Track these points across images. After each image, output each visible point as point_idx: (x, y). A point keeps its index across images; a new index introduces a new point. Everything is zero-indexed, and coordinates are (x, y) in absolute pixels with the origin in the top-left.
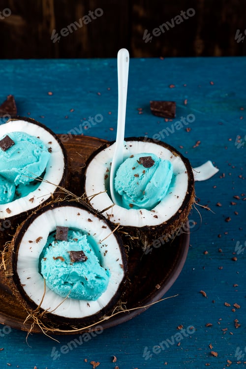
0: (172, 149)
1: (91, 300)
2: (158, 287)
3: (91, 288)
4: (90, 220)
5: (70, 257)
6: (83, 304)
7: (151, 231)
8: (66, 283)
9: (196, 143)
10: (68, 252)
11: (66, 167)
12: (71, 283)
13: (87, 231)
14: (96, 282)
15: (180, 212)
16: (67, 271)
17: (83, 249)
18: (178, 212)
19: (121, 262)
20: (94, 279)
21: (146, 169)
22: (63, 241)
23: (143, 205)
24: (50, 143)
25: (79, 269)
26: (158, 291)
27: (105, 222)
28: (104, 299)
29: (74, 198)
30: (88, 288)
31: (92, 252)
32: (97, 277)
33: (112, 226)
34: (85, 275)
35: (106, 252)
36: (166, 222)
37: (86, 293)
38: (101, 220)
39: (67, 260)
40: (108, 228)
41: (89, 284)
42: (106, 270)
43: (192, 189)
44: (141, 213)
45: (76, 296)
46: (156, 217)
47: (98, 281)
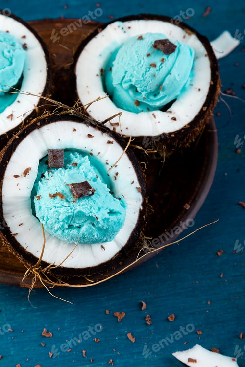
1: (106, 241)
2: (187, 206)
3: (105, 228)
4: (90, 136)
5: (71, 191)
6: (96, 247)
7: (170, 140)
8: (70, 226)
9: (206, 9)
10: (67, 185)
11: (48, 66)
12: (78, 225)
13: (89, 150)
14: (110, 220)
15: (205, 109)
16: (70, 211)
17: (86, 177)
18: (202, 110)
19: (137, 184)
20: (107, 216)
21: (165, 57)
22: (59, 169)
23: (158, 104)
24: (24, 37)
25: (86, 206)
27: (110, 136)
28: (122, 237)
29: (66, 110)
30: (100, 229)
31: (99, 180)
32: (111, 213)
33: (121, 140)
34: (94, 213)
35: (117, 174)
36: (188, 124)
37: (99, 235)
38: (104, 134)
39: (67, 196)
40: (115, 142)
41: (101, 223)
42: (120, 199)
43: (217, 78)
44: (155, 117)
45: (85, 241)
46: (175, 119)
47: (113, 218)
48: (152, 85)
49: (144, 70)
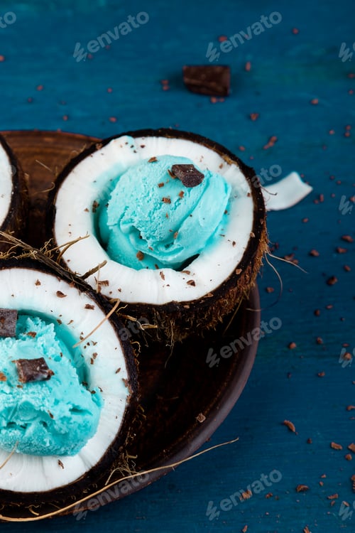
0: (221, 150)
1: (65, 454)
2: (202, 418)
3: (63, 432)
4: (60, 294)
5: (17, 371)
6: (51, 463)
7: (182, 313)
8: (11, 425)
9: (269, 139)
10: (13, 362)
11: (15, 190)
12: (22, 423)
13: (56, 316)
14: (72, 421)
15: (238, 272)
16: (12, 400)
17: (45, 353)
18: (234, 273)
19: (124, 374)
20: (68, 414)
21: (185, 190)
22: (6, 339)
23: (170, 259)
25: (36, 395)
26: (201, 427)
27: (91, 297)
28: (93, 450)
29: (28, 252)
30: (55, 434)
31: (65, 360)
32: (75, 410)
33: (104, 303)
34: (48, 407)
35: (95, 355)
36: (212, 293)
37: (53, 443)
38: (82, 294)
39: (11, 378)
40: (97, 308)
41: (58, 425)
42: (93, 392)
43: (262, 228)
44: (163, 277)
45: (32, 450)
46: (193, 284)
47: (77, 418)
48: (164, 230)
49: (152, 206)
